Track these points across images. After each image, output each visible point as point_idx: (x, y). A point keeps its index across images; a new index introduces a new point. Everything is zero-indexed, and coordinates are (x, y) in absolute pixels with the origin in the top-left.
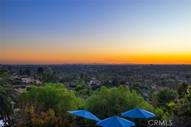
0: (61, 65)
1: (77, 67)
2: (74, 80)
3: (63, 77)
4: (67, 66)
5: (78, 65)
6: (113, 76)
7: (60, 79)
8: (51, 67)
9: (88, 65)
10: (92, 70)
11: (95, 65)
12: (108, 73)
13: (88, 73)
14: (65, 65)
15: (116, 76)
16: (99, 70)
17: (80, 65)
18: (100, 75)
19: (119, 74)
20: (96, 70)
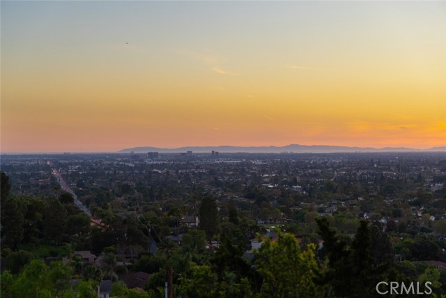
0: (118, 155)
1: (198, 167)
2: (167, 233)
3: (108, 222)
4: (148, 162)
5: (206, 156)
6: (383, 214)
7: (95, 230)
8: (64, 166)
9: (259, 156)
10: (274, 181)
11: (293, 156)
12: (356, 196)
13: (250, 196)
14: (135, 157)
15: (397, 214)
16: (312, 180)
17: (215, 155)
18: (311, 209)
19: (418, 204)
20: (295, 183)
